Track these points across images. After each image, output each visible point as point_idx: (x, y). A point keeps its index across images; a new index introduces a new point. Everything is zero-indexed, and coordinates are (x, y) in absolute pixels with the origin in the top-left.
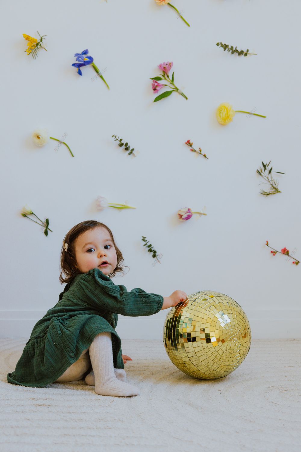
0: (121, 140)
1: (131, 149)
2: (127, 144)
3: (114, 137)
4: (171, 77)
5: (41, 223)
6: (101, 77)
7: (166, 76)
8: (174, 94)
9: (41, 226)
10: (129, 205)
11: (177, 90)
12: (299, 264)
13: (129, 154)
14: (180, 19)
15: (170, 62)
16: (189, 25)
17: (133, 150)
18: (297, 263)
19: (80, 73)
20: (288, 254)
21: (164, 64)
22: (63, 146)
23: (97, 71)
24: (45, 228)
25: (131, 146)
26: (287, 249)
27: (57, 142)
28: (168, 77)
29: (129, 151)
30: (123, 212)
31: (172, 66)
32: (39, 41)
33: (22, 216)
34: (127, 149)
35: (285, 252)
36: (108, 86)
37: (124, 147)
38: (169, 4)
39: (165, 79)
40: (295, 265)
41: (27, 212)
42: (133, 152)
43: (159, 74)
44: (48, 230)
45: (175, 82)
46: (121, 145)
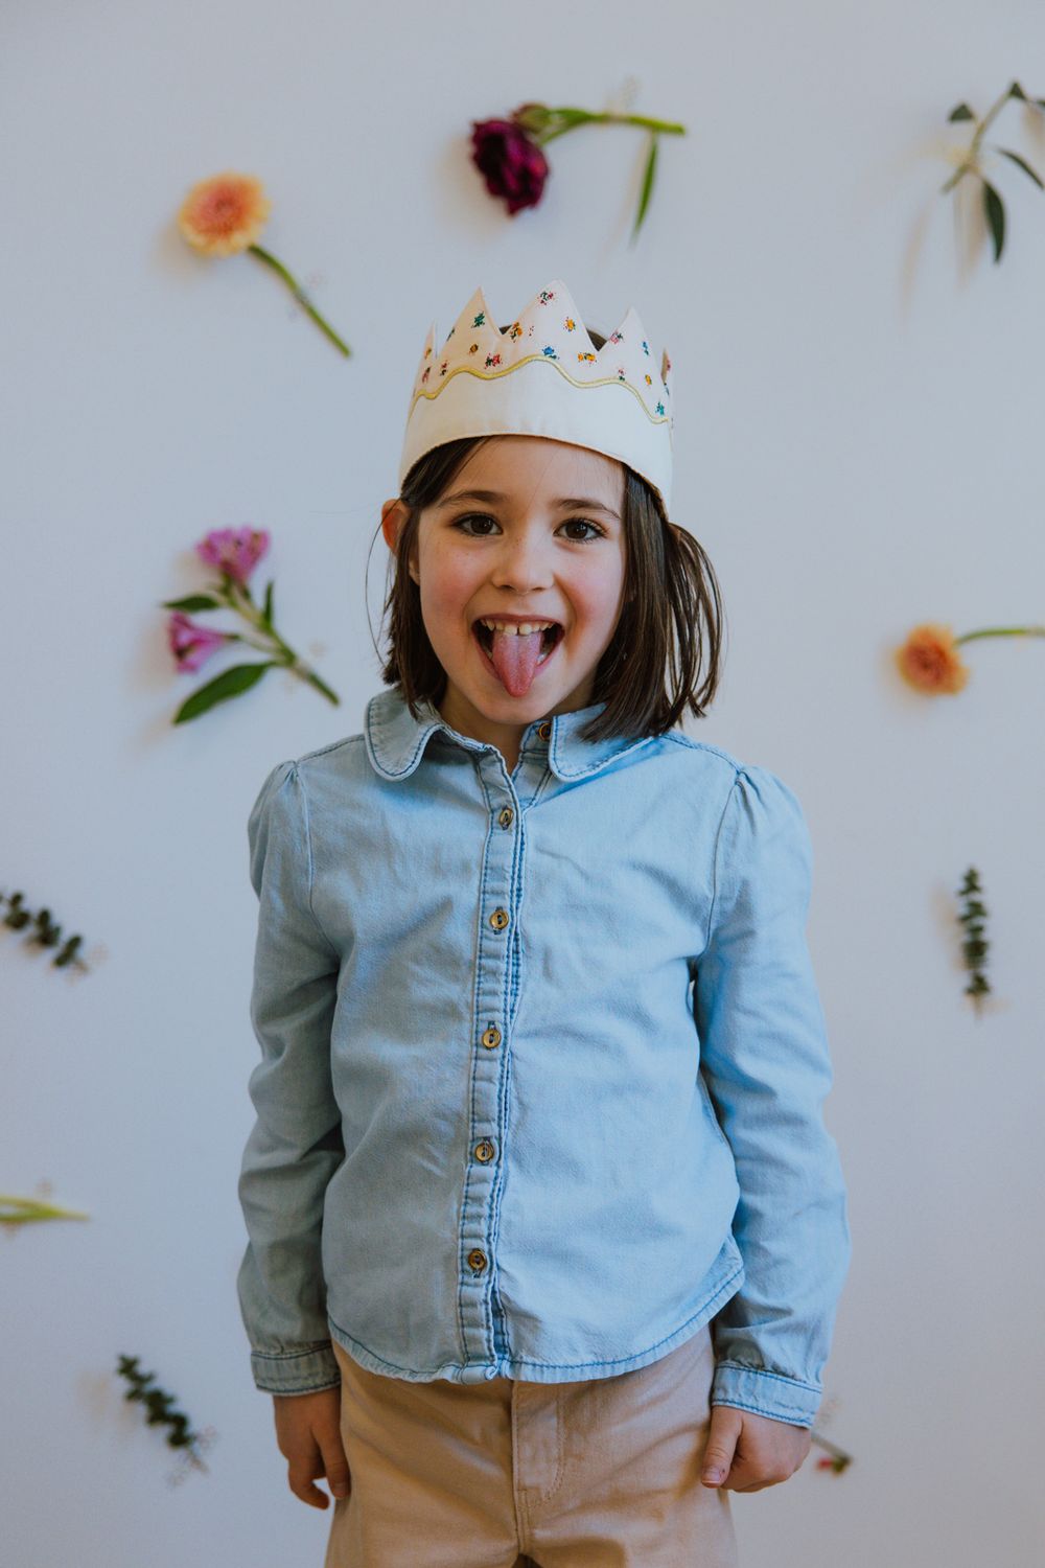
0: (17, 899)
1: (65, 937)
2: (44, 917)
4: (259, 600)
7: (236, 592)
8: (276, 679)
10: (57, 1202)
11: (288, 658)
12: (850, 1472)
13: (59, 963)
14: (303, 323)
15: (257, 524)
16: (344, 350)
17: (75, 942)
18: (840, 1463)
21: (225, 535)
25: (68, 924)
28: (246, 594)
29: (58, 950)
30: (28, 1234)
31: (268, 546)
34: (45, 940)
37: (31, 930)
38: (251, 251)
39: (233, 605)
40: (827, 1476)
42: (83, 953)
43: (203, 581)
45: (281, 623)
46: (18, 921)
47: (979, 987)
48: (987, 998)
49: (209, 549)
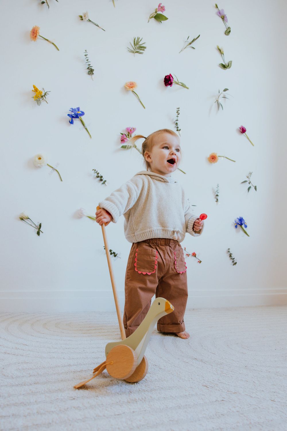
0: (98, 173)
1: (104, 180)
2: (102, 177)
3: (94, 171)
5: (34, 226)
6: (86, 129)
7: (130, 136)
9: (34, 228)
11: (135, 147)
12: (201, 263)
13: (102, 184)
14: (139, 103)
15: (134, 127)
16: (144, 107)
17: (105, 181)
18: (200, 262)
19: (72, 122)
20: (195, 256)
22: (55, 172)
23: (83, 125)
24: (38, 230)
25: (104, 178)
26: (196, 253)
27: (51, 169)
29: (103, 182)
31: (136, 130)
32: (43, 94)
33: (20, 219)
34: (101, 180)
35: (194, 255)
36: (90, 136)
37: (99, 179)
38: (133, 91)
40: (199, 263)
41: (24, 217)
42: (106, 183)
43: (126, 133)
44: (40, 232)
46: (98, 177)
47: (217, 200)
48: (218, 202)
49: (127, 129)
